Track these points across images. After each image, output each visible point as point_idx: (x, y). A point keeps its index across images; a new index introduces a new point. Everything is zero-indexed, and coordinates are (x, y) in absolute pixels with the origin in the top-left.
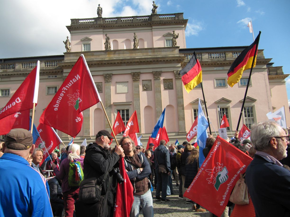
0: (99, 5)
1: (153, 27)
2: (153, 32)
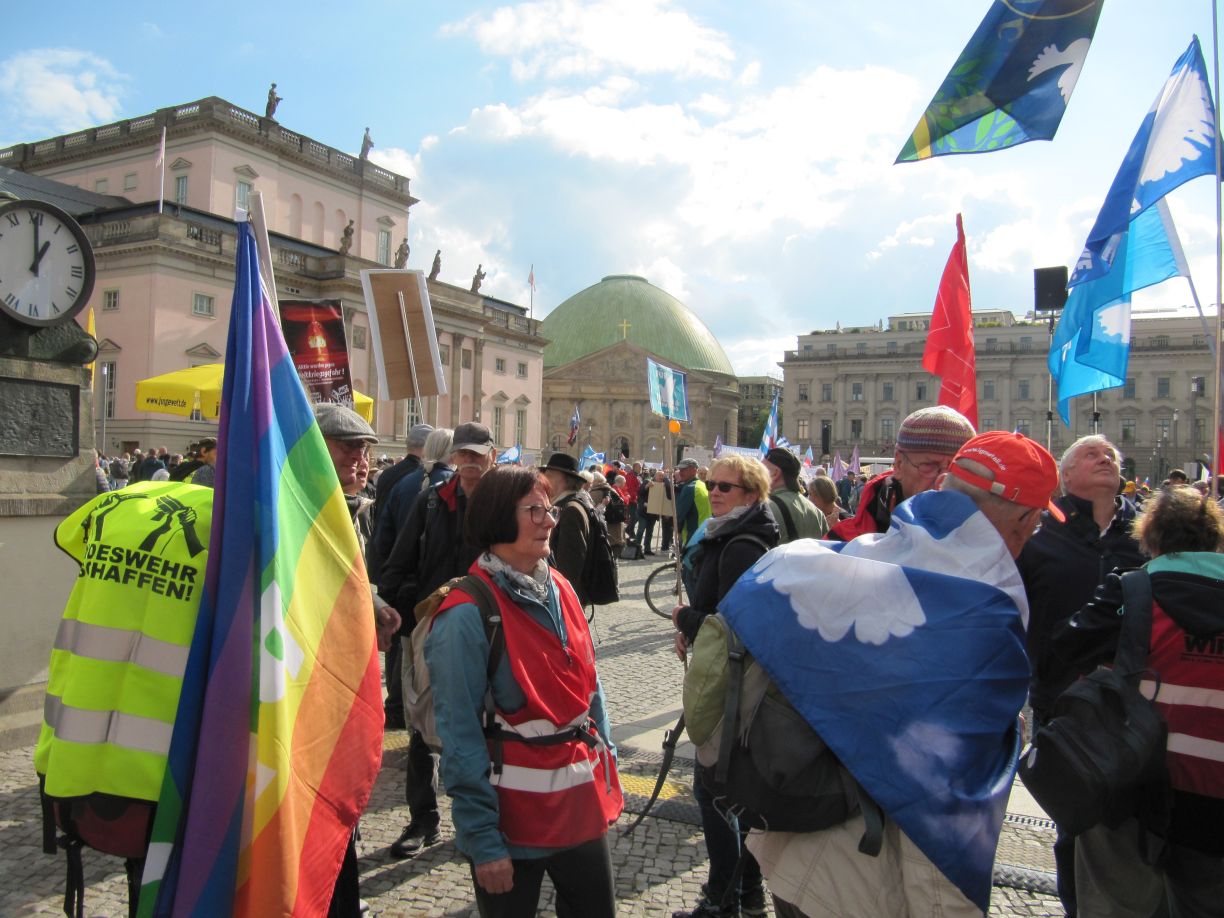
0: (274, 86)
1: (365, 193)
2: (363, 203)
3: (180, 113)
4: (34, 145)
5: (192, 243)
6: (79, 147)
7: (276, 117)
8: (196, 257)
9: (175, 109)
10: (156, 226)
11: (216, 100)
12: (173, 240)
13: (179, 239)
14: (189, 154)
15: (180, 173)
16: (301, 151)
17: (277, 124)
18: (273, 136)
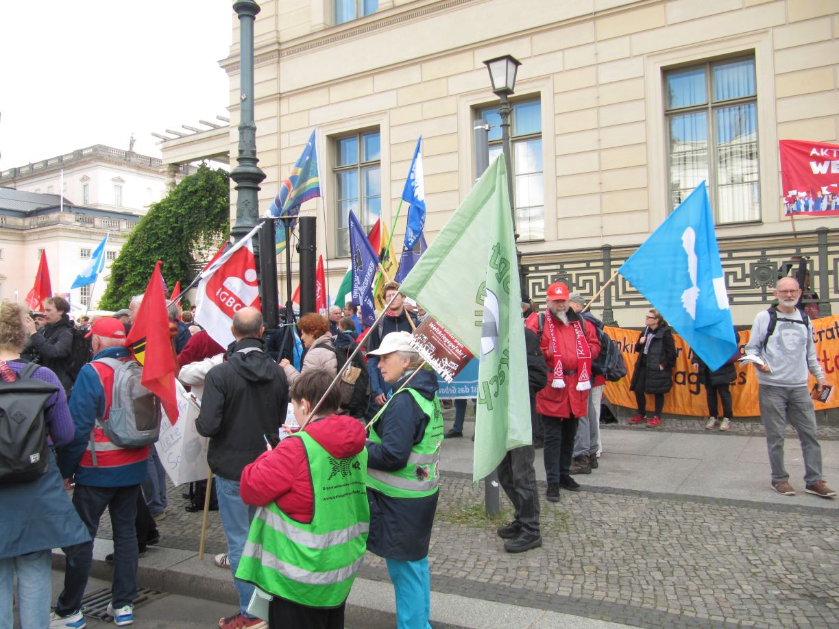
3: (84, 152)
4: (19, 168)
5: (78, 224)
6: (39, 170)
7: (134, 150)
8: (80, 231)
9: (82, 150)
10: (59, 217)
11: (100, 146)
12: (68, 223)
13: (71, 223)
14: (89, 173)
15: (85, 183)
16: (150, 166)
17: (134, 153)
18: (133, 159)
